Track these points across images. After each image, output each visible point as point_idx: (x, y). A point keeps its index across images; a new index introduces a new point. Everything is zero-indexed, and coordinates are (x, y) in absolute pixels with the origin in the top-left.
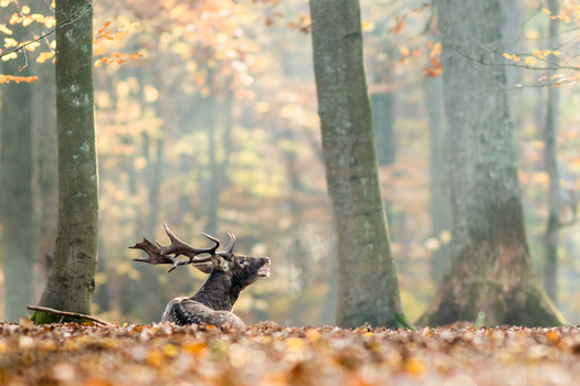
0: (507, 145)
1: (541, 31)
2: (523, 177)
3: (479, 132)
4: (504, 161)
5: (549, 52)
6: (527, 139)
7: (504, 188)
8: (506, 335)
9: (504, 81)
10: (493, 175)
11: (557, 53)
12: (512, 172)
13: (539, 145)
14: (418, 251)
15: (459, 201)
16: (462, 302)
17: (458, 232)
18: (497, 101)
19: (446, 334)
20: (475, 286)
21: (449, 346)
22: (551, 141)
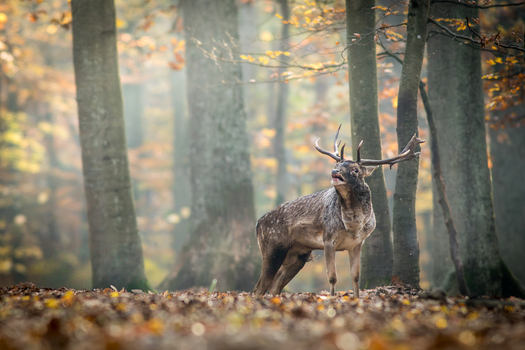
0: (242, 132)
1: (274, 34)
2: (255, 162)
3: (217, 121)
4: (239, 147)
5: (280, 52)
6: (259, 128)
7: (237, 171)
8: (236, 299)
9: (240, 75)
10: (228, 159)
11: (287, 54)
12: (245, 157)
13: (271, 133)
14: (161, 225)
15: (198, 181)
16: (198, 269)
17: (197, 208)
18: (234, 94)
19: (184, 297)
20: (209, 256)
21: (185, 309)
22: (280, 132)
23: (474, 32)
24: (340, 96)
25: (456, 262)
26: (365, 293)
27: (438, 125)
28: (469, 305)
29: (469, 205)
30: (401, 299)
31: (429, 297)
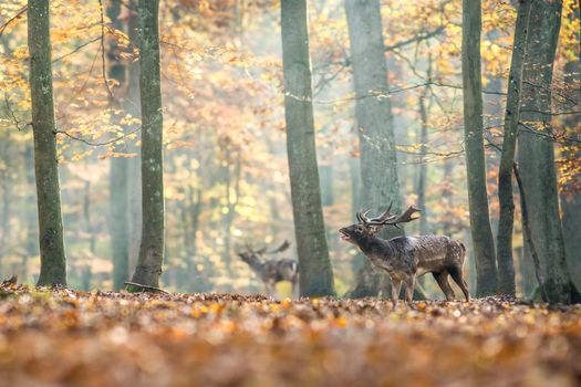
0: (397, 196)
1: (417, 132)
3: (381, 189)
5: (421, 144)
6: (408, 194)
9: (395, 160)
11: (426, 145)
13: (415, 197)
14: (345, 256)
16: (370, 285)
18: (391, 172)
19: (360, 303)
20: (377, 276)
21: (361, 311)
22: (421, 195)
23: (549, 130)
24: (461, 173)
25: (540, 281)
26: (480, 301)
27: (526, 191)
28: (549, 309)
29: (548, 243)
30: (504, 304)
31: (522, 303)
